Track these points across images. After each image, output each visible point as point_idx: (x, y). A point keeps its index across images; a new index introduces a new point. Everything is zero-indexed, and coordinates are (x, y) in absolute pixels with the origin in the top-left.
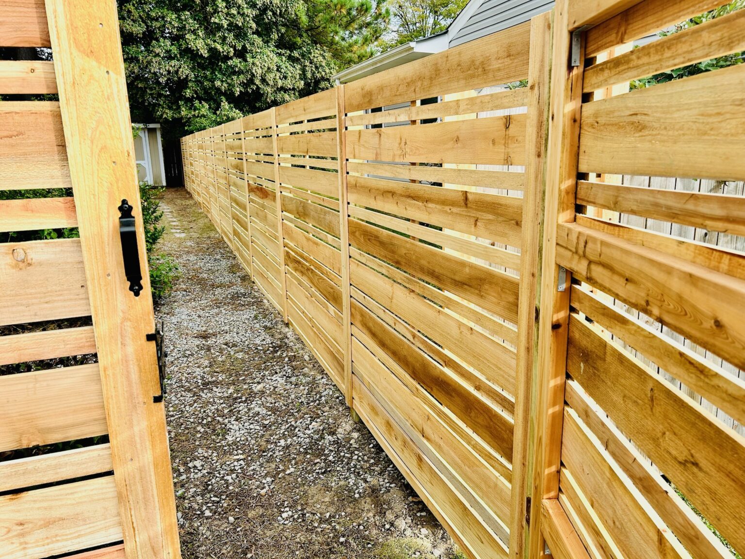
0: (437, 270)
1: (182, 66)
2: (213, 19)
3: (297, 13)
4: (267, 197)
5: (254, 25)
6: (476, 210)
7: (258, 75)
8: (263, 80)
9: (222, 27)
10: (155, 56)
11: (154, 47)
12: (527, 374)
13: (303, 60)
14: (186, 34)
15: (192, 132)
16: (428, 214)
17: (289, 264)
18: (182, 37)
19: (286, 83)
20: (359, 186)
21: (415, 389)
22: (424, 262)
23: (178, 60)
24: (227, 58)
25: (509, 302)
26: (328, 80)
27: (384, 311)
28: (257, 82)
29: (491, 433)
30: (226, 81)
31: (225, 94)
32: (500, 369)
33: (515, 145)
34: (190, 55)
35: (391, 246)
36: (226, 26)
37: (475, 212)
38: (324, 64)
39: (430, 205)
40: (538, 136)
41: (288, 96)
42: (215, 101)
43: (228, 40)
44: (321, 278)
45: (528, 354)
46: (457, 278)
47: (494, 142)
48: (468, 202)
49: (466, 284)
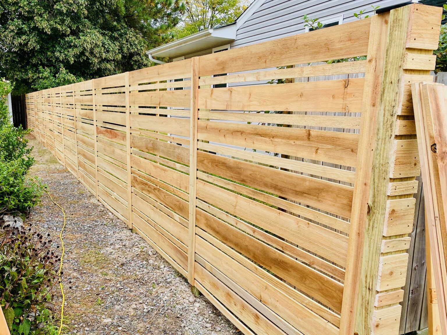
0: (280, 184)
1: (31, 40)
2: (55, 6)
3: (118, 4)
4: (116, 137)
5: (86, 12)
6: (317, 142)
7: (88, 49)
8: (92, 53)
9: (63, 12)
10: (10, 32)
11: (10, 25)
12: (357, 251)
13: (121, 39)
14: (35, 17)
15: (36, 90)
16: (274, 146)
17: (136, 185)
18: (32, 18)
19: (109, 56)
20: (209, 128)
21: (255, 269)
22: (268, 180)
23: (28, 36)
24: (64, 35)
25: (343, 204)
26: (139, 54)
27: (227, 215)
28: (87, 54)
29: (323, 293)
30: (64, 52)
31: (62, 62)
32: (332, 249)
33: (352, 99)
34: (36, 32)
35: (237, 169)
36: (65, 12)
37: (316, 144)
38: (136, 43)
39: (276, 140)
40: (373, 92)
41: (109, 65)
42: (55, 67)
43: (66, 23)
44: (168, 195)
45: (359, 238)
46: (297, 189)
47: (334, 97)
48: (310, 137)
49: (306, 193)
